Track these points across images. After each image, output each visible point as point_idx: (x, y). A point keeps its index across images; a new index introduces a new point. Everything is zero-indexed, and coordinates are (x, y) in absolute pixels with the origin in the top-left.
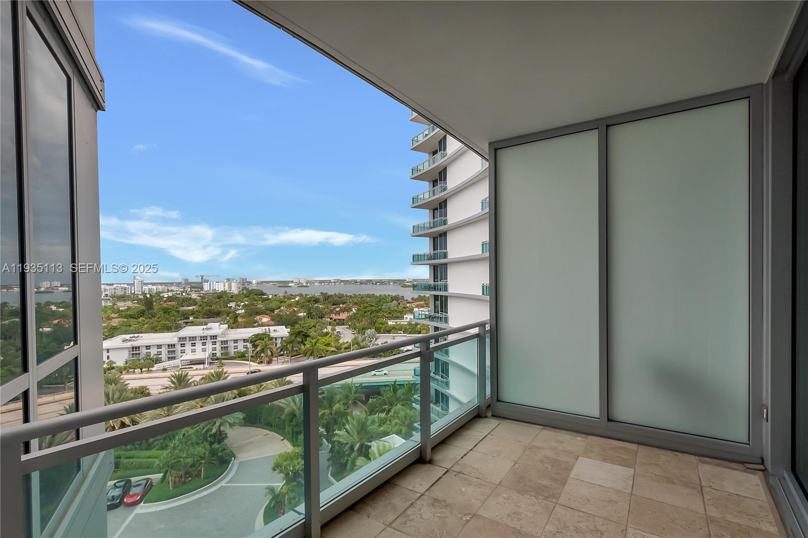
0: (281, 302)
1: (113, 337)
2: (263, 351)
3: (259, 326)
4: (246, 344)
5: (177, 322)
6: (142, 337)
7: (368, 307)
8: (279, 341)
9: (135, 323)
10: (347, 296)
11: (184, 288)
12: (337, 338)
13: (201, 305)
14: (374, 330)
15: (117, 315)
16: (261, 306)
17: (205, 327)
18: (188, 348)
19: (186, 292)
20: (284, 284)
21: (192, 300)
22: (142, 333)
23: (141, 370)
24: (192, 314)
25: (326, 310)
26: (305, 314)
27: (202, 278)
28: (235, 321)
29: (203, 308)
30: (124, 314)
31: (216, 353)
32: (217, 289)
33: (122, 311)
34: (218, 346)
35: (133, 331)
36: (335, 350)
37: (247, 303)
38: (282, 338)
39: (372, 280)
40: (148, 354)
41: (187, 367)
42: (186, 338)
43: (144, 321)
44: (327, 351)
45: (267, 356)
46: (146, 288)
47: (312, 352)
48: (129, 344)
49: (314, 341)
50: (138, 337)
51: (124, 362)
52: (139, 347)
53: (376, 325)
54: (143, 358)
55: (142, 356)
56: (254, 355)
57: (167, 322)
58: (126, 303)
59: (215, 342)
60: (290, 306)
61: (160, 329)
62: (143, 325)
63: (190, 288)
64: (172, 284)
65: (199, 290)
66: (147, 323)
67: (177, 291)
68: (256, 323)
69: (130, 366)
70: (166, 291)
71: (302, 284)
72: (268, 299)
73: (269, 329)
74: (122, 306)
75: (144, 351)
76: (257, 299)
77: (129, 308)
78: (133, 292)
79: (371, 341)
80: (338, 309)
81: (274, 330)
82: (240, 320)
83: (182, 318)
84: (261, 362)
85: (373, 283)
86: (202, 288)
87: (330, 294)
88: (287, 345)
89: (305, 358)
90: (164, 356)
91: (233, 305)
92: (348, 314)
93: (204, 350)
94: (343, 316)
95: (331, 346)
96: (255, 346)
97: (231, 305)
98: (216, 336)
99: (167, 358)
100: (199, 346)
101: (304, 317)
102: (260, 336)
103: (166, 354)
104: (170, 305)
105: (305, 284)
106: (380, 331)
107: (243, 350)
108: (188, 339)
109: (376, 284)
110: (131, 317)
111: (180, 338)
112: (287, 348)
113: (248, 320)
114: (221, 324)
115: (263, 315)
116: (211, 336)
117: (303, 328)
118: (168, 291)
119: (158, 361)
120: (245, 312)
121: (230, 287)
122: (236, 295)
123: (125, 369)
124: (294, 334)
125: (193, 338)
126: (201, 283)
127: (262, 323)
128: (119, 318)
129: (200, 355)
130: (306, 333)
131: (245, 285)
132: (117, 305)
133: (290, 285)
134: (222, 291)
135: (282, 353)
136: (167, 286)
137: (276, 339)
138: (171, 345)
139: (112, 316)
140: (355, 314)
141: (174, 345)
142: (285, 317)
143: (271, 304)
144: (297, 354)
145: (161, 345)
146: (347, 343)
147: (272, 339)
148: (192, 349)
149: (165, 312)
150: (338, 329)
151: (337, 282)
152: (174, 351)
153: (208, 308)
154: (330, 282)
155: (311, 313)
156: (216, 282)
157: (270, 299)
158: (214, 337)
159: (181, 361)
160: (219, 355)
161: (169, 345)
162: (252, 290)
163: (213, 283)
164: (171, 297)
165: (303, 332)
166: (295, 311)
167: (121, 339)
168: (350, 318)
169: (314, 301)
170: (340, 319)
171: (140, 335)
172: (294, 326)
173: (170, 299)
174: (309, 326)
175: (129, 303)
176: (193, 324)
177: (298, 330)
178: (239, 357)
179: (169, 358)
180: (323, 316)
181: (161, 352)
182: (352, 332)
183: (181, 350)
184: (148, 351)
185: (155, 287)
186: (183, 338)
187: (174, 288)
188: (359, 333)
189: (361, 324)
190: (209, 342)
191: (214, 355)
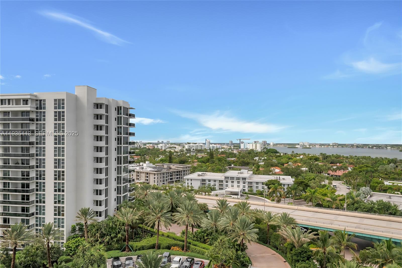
0: (289, 159)
1: (194, 172)
2: (274, 192)
3: (273, 174)
4: (263, 186)
5: (225, 167)
6: (207, 174)
7: (364, 167)
8: (286, 187)
9: (205, 166)
10: (343, 157)
11: (230, 147)
12: (333, 191)
13: (238, 158)
14: (369, 188)
15: (197, 160)
16: (275, 161)
17: (239, 172)
18: (230, 184)
19: (231, 149)
20: (292, 146)
21: (234, 154)
22: (207, 172)
23: (205, 193)
24: (233, 163)
25: (324, 167)
26: (307, 169)
27: (240, 141)
28: (258, 170)
29: (239, 160)
30: (200, 160)
31: (245, 190)
32: (248, 148)
33: (199, 158)
34: (246, 185)
35: (203, 170)
36: (331, 200)
37: (266, 158)
38: (288, 185)
39: (368, 145)
40: (209, 185)
41: (229, 195)
42: (228, 177)
43: (209, 165)
44: (324, 200)
45: (277, 196)
46: (211, 146)
47: (311, 199)
48: (201, 178)
49: (313, 190)
50: (205, 174)
51: (198, 188)
52: (205, 180)
53: (371, 184)
54: (207, 187)
55: (206, 185)
56: (268, 194)
57: (220, 167)
58: (202, 154)
59: (245, 182)
60: (296, 162)
61: (216, 170)
62: (208, 167)
63: (234, 147)
64: (224, 144)
65: (238, 148)
66: (210, 166)
67: (226, 148)
68: (270, 172)
69: (200, 190)
70: (221, 148)
71: (305, 146)
72: (280, 156)
73: (279, 177)
74: (200, 155)
75: (207, 182)
76: (272, 155)
77: (203, 157)
78: (205, 148)
79: (366, 197)
80: (335, 167)
81: (283, 179)
82: (261, 169)
83: (228, 165)
84: (273, 200)
85: (369, 147)
86: (240, 147)
87: (328, 155)
88: (291, 191)
89: (306, 203)
90: (217, 187)
91: (257, 158)
92: (344, 172)
93: (238, 187)
94: (340, 173)
95: (328, 197)
96: (269, 188)
97: (256, 159)
98: (245, 178)
99: (219, 189)
100: (235, 184)
101: (306, 171)
102: (273, 182)
103: (218, 186)
104: (222, 157)
105: (308, 146)
106: (375, 189)
107: (262, 190)
108: (230, 178)
109: (372, 147)
110: (203, 162)
111: (225, 177)
112: (291, 193)
113: (266, 170)
114: (249, 171)
115: (276, 167)
116: (242, 178)
117: (305, 179)
118: (222, 148)
119: (214, 189)
120: (264, 164)
121: (256, 147)
122: (259, 152)
123: (198, 191)
124: (297, 183)
125: (232, 178)
126: (240, 144)
127: (275, 173)
128: (197, 162)
129: (236, 189)
130: (307, 183)
131: (265, 146)
132: (197, 155)
133: (297, 146)
134: (251, 149)
135: (288, 196)
136: (222, 145)
137: (284, 185)
139: (195, 161)
140: (349, 173)
141: (222, 181)
142: (291, 170)
143: (282, 160)
144: (300, 198)
145: (216, 180)
146: (342, 195)
147: (281, 185)
148: (232, 185)
149: (219, 161)
150: (335, 183)
151: (335, 145)
152: (222, 185)
153: (242, 160)
154: (329, 145)
155: (312, 169)
156: (248, 143)
157: (282, 156)
158: (244, 178)
159: (226, 191)
160: (247, 191)
161: (220, 181)
162: (269, 149)
163: (246, 143)
164: (223, 151)
165: (304, 182)
166: (299, 166)
167: (198, 174)
168: (346, 176)
169: (314, 159)
170: (336, 176)
171: (206, 173)
172: (298, 177)
173: (223, 153)
174: (309, 178)
175: (203, 154)
176: (233, 169)
177: (300, 181)
178: (259, 194)
179: (219, 188)
180: (321, 172)
181: (216, 184)
182: (347, 187)
183: (226, 185)
184: (209, 183)
185: (215, 146)
186: (227, 177)
187: (225, 146)
188: (354, 189)
189: (356, 181)
190: (241, 181)
191: (244, 190)
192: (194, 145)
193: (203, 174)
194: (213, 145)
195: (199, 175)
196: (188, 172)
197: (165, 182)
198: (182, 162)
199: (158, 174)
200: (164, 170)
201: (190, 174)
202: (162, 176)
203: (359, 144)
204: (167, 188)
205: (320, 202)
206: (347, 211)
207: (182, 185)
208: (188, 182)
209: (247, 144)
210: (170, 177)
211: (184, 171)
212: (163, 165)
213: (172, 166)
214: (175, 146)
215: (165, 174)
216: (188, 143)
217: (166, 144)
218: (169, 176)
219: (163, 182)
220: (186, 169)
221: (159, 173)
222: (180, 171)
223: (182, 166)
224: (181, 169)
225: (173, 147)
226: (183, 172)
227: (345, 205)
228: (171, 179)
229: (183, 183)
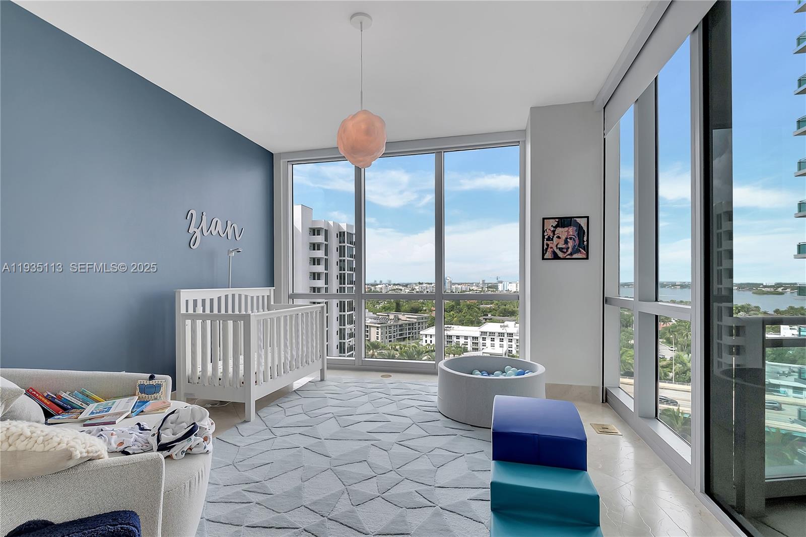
1: (432, 326)
5: (479, 318)
6: (453, 328)
9: (448, 316)
11: (482, 288)
13: (497, 304)
17: (502, 324)
18: (488, 342)
19: (484, 292)
22: (452, 324)
24: (490, 312)
27: (497, 279)
29: (499, 307)
31: (512, 351)
32: (510, 290)
34: (514, 344)
40: (458, 343)
42: (486, 333)
43: (454, 315)
46: (453, 287)
52: (451, 336)
54: (454, 346)
55: (453, 344)
57: (471, 318)
59: (512, 340)
61: (465, 322)
62: (453, 318)
63: (487, 288)
64: (472, 284)
65: (495, 290)
66: (456, 317)
67: (476, 290)
70: (469, 290)
75: (455, 339)
83: (482, 315)
86: (497, 289)
93: (501, 346)
100: (497, 342)
103: (471, 345)
104: (472, 302)
108: (488, 334)
111: (482, 332)
114: (516, 323)
116: (507, 334)
119: (465, 350)
125: (492, 334)
126: (496, 284)
129: (498, 350)
134: (515, 292)
136: (469, 286)
138: (475, 338)
139: (432, 309)
140: (674, 326)
141: (477, 338)
145: (467, 337)
146: (665, 360)
148: (491, 344)
149: (469, 309)
152: (477, 343)
153: (503, 307)
158: (510, 334)
159: (483, 353)
160: (515, 352)
161: (473, 338)
163: (506, 283)
164: (472, 295)
168: (668, 330)
171: (452, 326)
173: (472, 297)
176: (491, 320)
179: (473, 349)
180: (628, 324)
181: (467, 342)
182: (670, 348)
183: (483, 343)
184: (458, 340)
185: (460, 286)
186: (484, 333)
187: (474, 288)
188: (682, 351)
189: (686, 338)
190: (506, 338)
191: (510, 352)
194: (457, 286)
196: (424, 325)
197: (392, 339)
198: (415, 311)
199: (382, 327)
200: (390, 322)
201: (428, 327)
202: (388, 330)
203: (684, 283)
204: (398, 347)
205: (632, 369)
206: (675, 383)
207: (418, 344)
208: (426, 339)
209: (508, 283)
210: (400, 331)
212: (389, 314)
213: (400, 316)
214: (401, 287)
215: (392, 327)
216: (420, 283)
217: (387, 285)
218: (398, 331)
219: (390, 339)
220: (421, 321)
221: (384, 326)
222: (413, 324)
223: (416, 317)
224: (416, 320)
225: (397, 289)
226: (417, 324)
227: (671, 375)
228: (401, 335)
229: (418, 341)
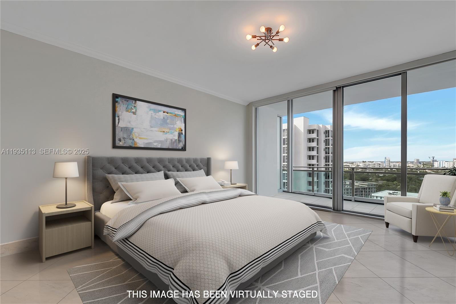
1: (382, 190)
6: (399, 193)
9: (392, 184)
35: (392, 189)
43: (397, 184)
46: (391, 164)
50: (397, 193)
62: (397, 186)
78: (384, 166)
86: (432, 166)
110: (388, 180)
128: (381, 180)
167: (388, 192)
187: (411, 165)
192: (370, 163)
193: (394, 192)
194: (394, 163)
195: (390, 194)
196: (373, 190)
198: (364, 180)
200: (347, 187)
211: (369, 188)
212: (346, 181)
216: (363, 162)
220: (372, 187)
222: (364, 188)
223: (366, 184)
224: (367, 186)
